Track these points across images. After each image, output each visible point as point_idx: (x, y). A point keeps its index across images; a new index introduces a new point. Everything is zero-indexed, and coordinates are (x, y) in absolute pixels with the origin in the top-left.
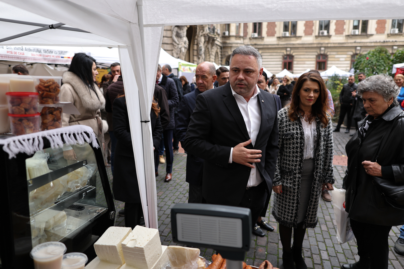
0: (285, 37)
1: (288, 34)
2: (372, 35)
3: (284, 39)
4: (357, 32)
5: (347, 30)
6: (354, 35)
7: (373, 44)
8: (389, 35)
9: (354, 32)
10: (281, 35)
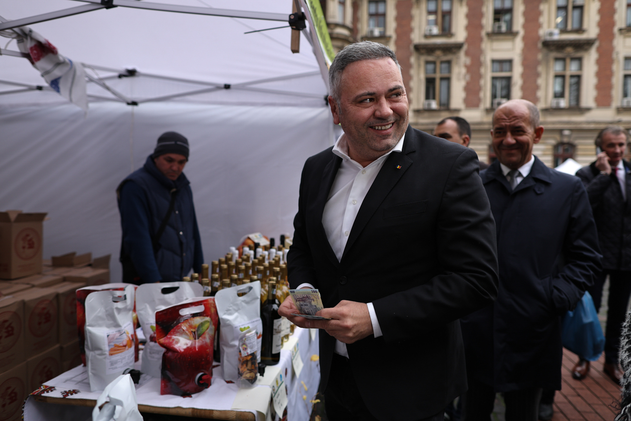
0: (429, 110)
1: (434, 105)
2: (588, 109)
3: (426, 114)
4: (563, 103)
5: (542, 100)
6: (557, 110)
7: (592, 126)
8: (621, 110)
9: (558, 103)
10: (421, 107)
